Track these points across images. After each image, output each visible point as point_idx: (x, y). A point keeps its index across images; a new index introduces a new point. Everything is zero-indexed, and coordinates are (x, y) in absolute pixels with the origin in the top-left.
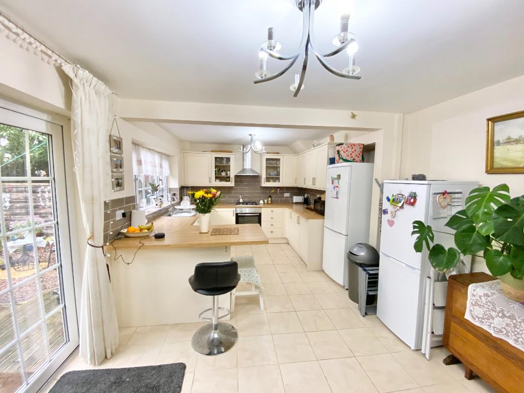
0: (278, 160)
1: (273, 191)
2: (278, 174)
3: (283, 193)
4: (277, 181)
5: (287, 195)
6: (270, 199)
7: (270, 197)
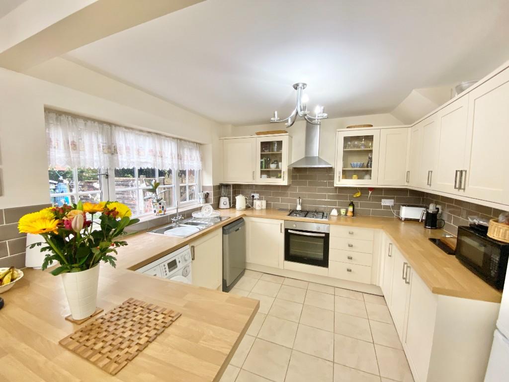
0: (370, 138)
1: (358, 195)
2: (369, 164)
3: (380, 200)
4: (367, 177)
5: (387, 202)
6: (351, 209)
7: (352, 204)
